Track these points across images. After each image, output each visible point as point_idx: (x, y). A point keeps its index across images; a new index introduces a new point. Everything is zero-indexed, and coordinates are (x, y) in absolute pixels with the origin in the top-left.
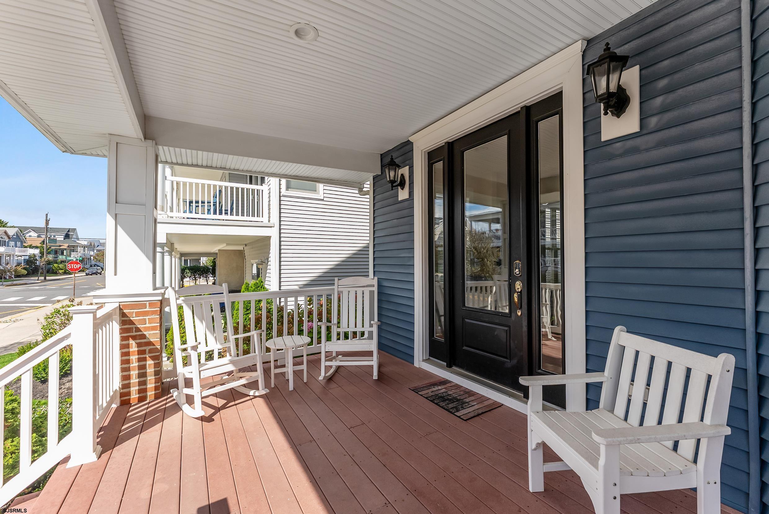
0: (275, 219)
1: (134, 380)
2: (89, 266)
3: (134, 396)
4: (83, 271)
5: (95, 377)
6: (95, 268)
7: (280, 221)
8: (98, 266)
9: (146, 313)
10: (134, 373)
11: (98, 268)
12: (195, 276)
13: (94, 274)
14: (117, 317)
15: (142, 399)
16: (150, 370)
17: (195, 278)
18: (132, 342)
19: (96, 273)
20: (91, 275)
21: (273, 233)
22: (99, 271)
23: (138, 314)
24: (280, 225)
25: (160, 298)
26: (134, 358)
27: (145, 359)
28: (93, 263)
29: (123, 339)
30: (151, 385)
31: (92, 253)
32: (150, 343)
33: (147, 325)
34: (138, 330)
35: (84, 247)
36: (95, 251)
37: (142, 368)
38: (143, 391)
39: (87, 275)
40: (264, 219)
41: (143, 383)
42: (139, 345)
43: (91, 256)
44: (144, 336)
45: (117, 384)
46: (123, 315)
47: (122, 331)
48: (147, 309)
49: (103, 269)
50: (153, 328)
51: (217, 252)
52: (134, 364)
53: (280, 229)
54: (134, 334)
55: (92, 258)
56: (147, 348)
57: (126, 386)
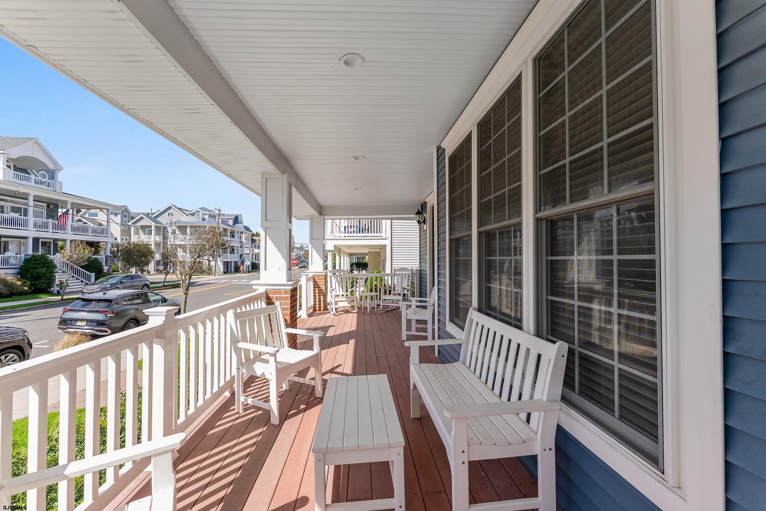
0: (389, 235)
1: (317, 303)
2: (300, 262)
3: (317, 308)
4: (297, 265)
5: (307, 296)
6: (304, 263)
7: (392, 235)
8: (305, 262)
9: (321, 279)
10: (317, 300)
11: (305, 263)
12: (359, 269)
13: (303, 267)
14: (312, 280)
15: (320, 310)
16: (322, 300)
17: (359, 271)
18: (316, 289)
19: (304, 267)
20: (302, 268)
21: (387, 243)
22: (306, 266)
23: (318, 279)
24: (392, 238)
25: (325, 274)
26: (317, 295)
27: (320, 296)
28: (303, 259)
29: (314, 287)
30: (322, 306)
31: (302, 253)
32: (322, 290)
33: (321, 283)
34: (318, 285)
35: (298, 248)
36: (304, 251)
37: (320, 298)
38: (320, 307)
39: (300, 268)
40: (383, 235)
41: (320, 304)
42: (319, 290)
43: (301, 255)
44: (320, 287)
45: (312, 303)
46: (314, 279)
47: (314, 285)
48: (321, 278)
49: (308, 264)
50: (323, 285)
51: (368, 253)
52: (317, 297)
53: (392, 240)
54: (317, 286)
55: (302, 256)
56: (321, 292)
57: (315, 304)
